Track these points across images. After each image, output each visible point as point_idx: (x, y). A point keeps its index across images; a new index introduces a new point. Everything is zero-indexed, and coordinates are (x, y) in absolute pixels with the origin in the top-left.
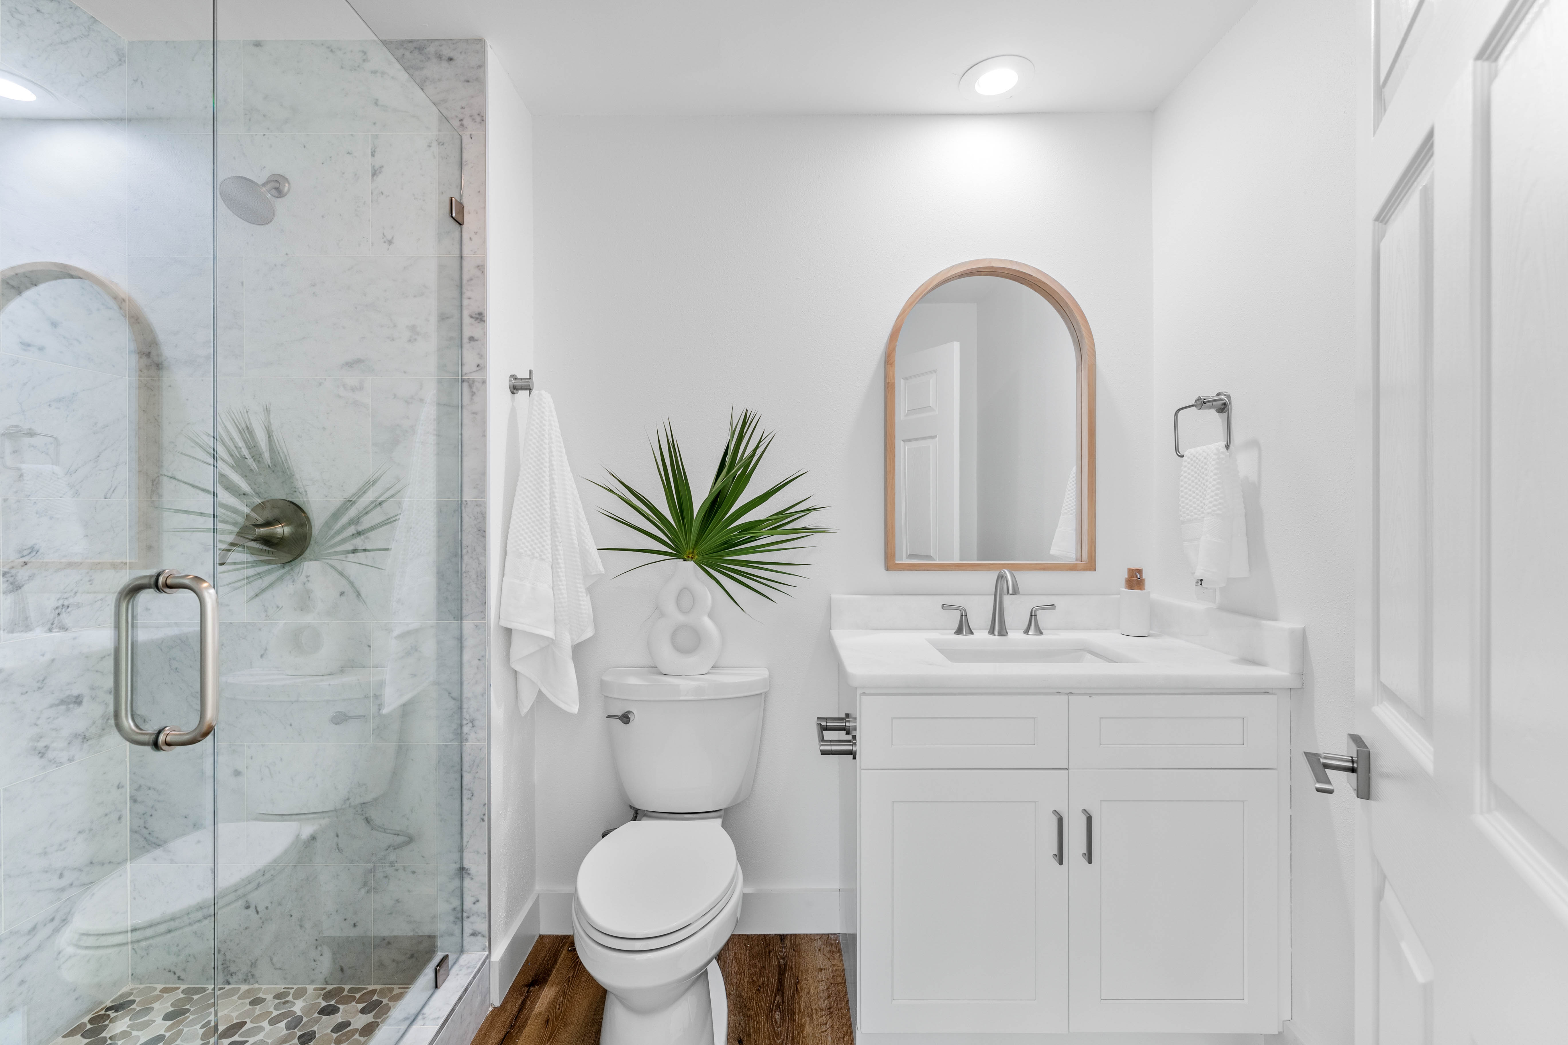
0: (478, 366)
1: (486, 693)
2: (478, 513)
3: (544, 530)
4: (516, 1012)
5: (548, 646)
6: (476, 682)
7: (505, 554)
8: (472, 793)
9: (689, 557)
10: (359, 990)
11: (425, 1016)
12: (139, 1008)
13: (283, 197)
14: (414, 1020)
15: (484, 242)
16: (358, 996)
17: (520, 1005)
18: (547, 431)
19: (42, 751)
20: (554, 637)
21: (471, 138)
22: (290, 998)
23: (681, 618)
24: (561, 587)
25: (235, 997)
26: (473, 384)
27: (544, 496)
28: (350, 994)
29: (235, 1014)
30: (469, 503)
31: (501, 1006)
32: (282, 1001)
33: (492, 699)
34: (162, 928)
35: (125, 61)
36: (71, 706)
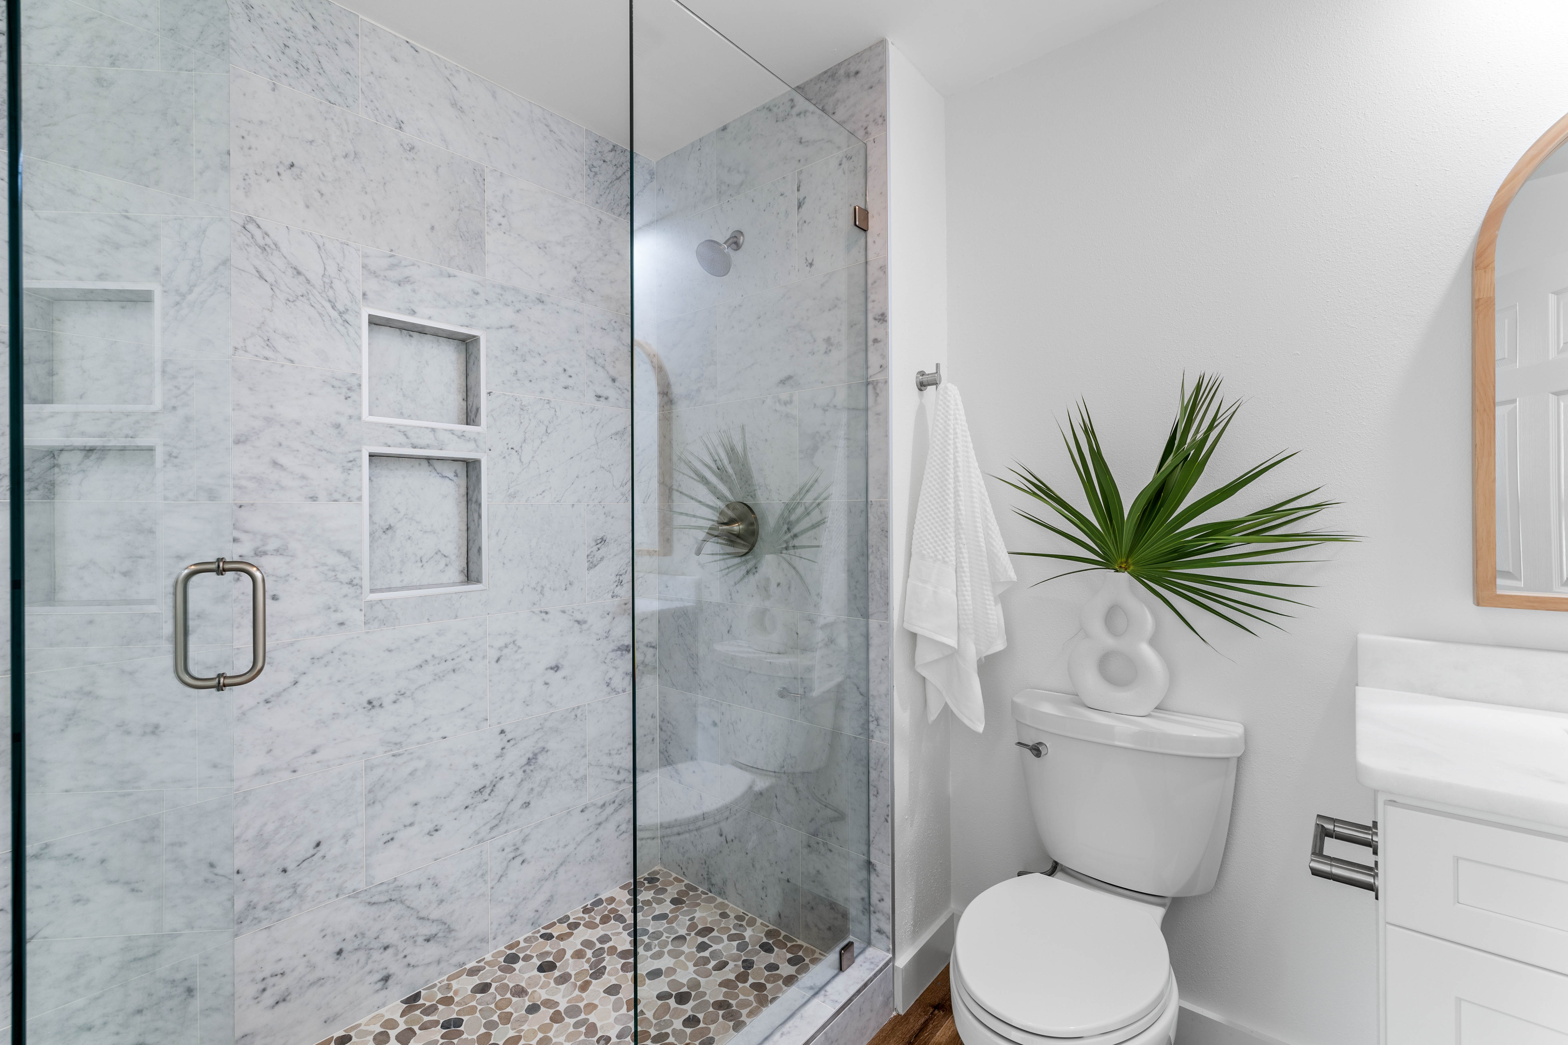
0: (881, 366)
1: (889, 694)
2: (881, 513)
3: (947, 531)
4: (917, 1030)
5: (951, 655)
6: (881, 682)
7: (909, 555)
8: (877, 791)
9: (1121, 567)
10: (792, 940)
11: (827, 994)
12: (661, 887)
13: (740, 248)
14: (816, 993)
15: (886, 242)
16: (789, 945)
17: (922, 1024)
18: (952, 425)
19: (608, 682)
20: (956, 647)
21: (874, 142)
22: (744, 923)
23: (1109, 642)
24: (966, 593)
25: (713, 905)
26: (877, 385)
27: (948, 495)
28: (783, 941)
29: (709, 919)
30: (874, 503)
31: (905, 1015)
32: (739, 923)
33: (895, 701)
34: (675, 830)
35: (654, 178)
36: (624, 652)
